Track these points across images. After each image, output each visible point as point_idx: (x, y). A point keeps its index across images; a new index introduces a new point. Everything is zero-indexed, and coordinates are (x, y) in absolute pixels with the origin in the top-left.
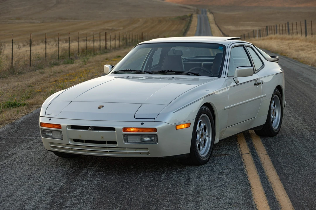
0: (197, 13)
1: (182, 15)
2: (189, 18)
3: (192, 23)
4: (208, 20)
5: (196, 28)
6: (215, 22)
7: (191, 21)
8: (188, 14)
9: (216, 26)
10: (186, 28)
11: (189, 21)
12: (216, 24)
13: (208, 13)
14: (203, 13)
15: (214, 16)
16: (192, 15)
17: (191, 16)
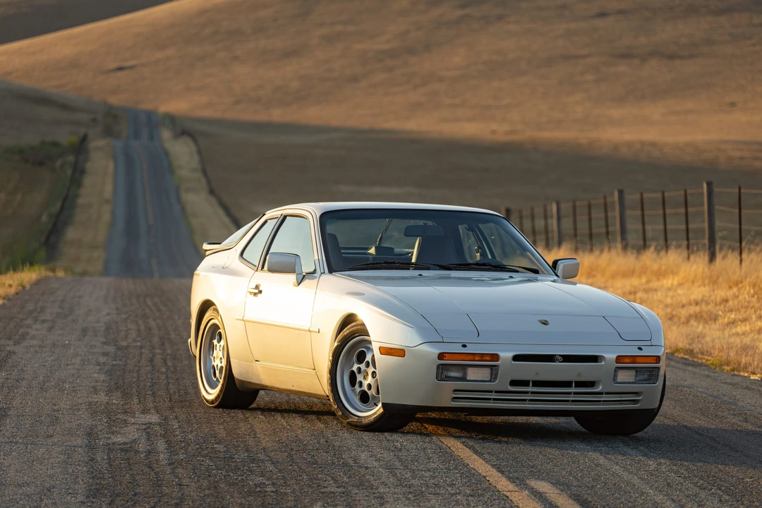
0: (108, 132)
1: (30, 138)
2: (71, 158)
3: (88, 181)
4: (171, 170)
5: (107, 209)
6: (209, 182)
7: (79, 172)
8: (65, 137)
9: (213, 200)
10: (56, 208)
11: (69, 172)
12: (212, 192)
13: (166, 134)
14: (137, 136)
15: (199, 152)
16: (84, 139)
17: (81, 147)
